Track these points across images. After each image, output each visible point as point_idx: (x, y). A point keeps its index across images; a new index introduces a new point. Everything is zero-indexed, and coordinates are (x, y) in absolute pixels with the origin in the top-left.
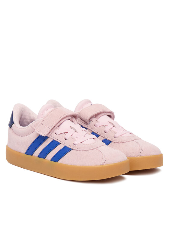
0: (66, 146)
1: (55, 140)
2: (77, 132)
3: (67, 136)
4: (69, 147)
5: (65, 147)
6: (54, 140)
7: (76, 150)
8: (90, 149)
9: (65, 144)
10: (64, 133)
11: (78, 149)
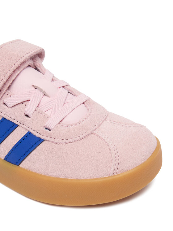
0: (29, 133)
1: (7, 118)
2: (48, 96)
3: (29, 109)
4: (38, 135)
5: (29, 135)
6: (5, 119)
7: (53, 142)
8: (81, 136)
9: (27, 128)
10: (22, 103)
11: (57, 141)
